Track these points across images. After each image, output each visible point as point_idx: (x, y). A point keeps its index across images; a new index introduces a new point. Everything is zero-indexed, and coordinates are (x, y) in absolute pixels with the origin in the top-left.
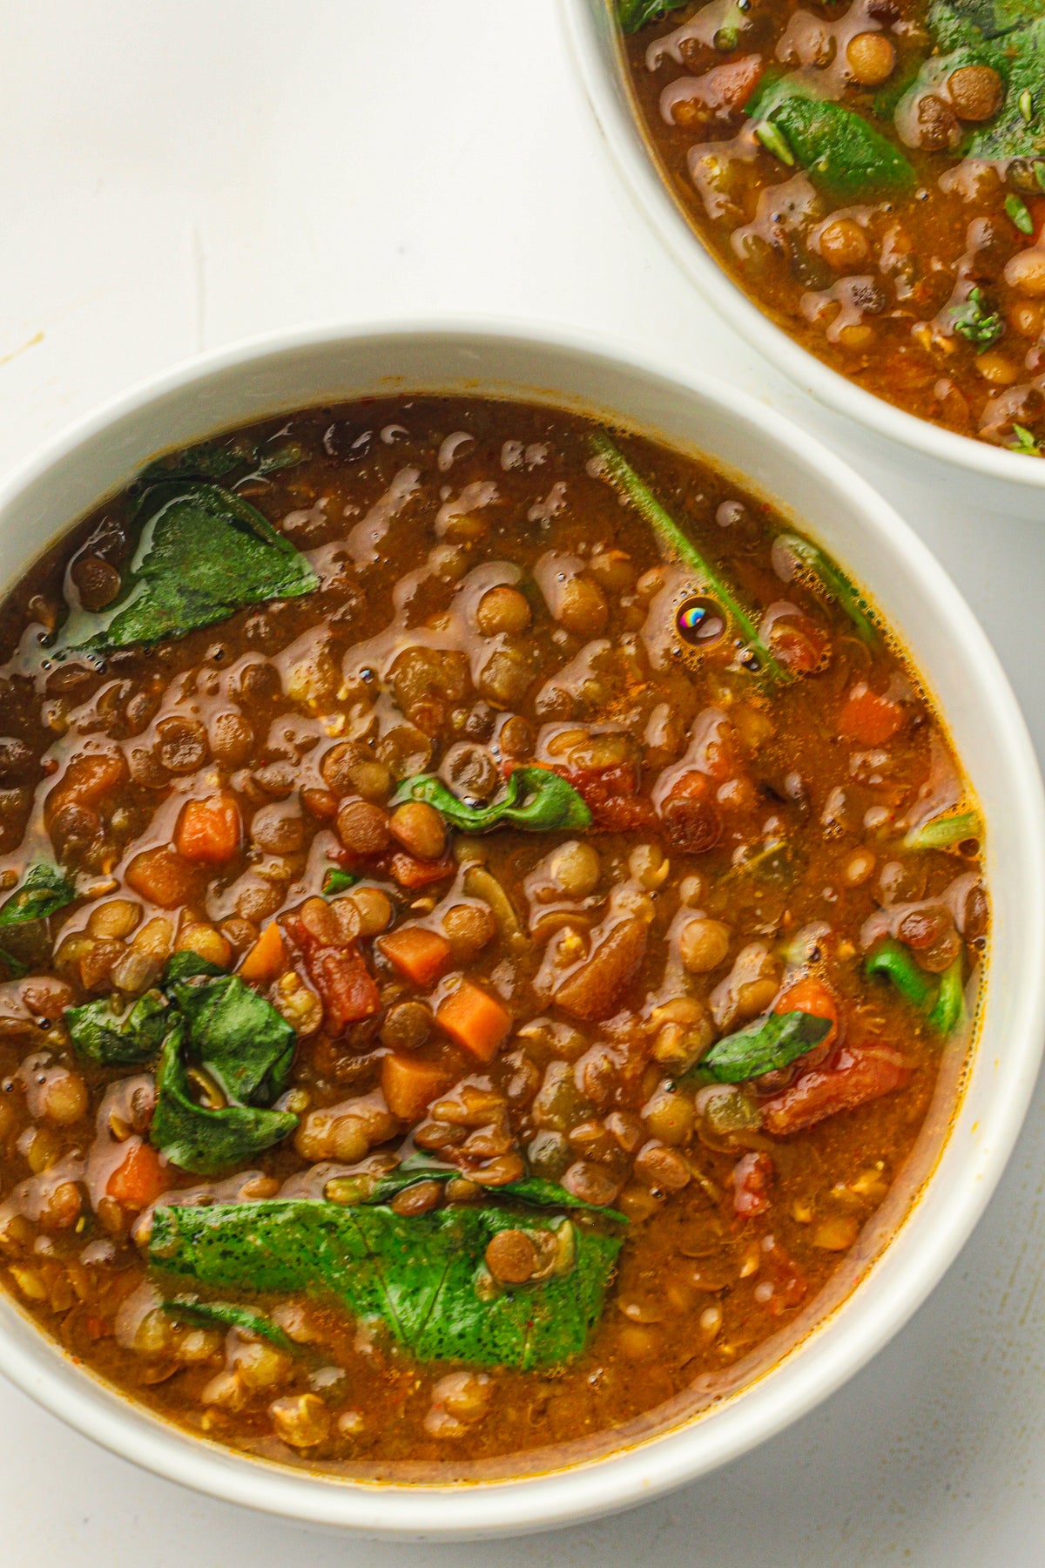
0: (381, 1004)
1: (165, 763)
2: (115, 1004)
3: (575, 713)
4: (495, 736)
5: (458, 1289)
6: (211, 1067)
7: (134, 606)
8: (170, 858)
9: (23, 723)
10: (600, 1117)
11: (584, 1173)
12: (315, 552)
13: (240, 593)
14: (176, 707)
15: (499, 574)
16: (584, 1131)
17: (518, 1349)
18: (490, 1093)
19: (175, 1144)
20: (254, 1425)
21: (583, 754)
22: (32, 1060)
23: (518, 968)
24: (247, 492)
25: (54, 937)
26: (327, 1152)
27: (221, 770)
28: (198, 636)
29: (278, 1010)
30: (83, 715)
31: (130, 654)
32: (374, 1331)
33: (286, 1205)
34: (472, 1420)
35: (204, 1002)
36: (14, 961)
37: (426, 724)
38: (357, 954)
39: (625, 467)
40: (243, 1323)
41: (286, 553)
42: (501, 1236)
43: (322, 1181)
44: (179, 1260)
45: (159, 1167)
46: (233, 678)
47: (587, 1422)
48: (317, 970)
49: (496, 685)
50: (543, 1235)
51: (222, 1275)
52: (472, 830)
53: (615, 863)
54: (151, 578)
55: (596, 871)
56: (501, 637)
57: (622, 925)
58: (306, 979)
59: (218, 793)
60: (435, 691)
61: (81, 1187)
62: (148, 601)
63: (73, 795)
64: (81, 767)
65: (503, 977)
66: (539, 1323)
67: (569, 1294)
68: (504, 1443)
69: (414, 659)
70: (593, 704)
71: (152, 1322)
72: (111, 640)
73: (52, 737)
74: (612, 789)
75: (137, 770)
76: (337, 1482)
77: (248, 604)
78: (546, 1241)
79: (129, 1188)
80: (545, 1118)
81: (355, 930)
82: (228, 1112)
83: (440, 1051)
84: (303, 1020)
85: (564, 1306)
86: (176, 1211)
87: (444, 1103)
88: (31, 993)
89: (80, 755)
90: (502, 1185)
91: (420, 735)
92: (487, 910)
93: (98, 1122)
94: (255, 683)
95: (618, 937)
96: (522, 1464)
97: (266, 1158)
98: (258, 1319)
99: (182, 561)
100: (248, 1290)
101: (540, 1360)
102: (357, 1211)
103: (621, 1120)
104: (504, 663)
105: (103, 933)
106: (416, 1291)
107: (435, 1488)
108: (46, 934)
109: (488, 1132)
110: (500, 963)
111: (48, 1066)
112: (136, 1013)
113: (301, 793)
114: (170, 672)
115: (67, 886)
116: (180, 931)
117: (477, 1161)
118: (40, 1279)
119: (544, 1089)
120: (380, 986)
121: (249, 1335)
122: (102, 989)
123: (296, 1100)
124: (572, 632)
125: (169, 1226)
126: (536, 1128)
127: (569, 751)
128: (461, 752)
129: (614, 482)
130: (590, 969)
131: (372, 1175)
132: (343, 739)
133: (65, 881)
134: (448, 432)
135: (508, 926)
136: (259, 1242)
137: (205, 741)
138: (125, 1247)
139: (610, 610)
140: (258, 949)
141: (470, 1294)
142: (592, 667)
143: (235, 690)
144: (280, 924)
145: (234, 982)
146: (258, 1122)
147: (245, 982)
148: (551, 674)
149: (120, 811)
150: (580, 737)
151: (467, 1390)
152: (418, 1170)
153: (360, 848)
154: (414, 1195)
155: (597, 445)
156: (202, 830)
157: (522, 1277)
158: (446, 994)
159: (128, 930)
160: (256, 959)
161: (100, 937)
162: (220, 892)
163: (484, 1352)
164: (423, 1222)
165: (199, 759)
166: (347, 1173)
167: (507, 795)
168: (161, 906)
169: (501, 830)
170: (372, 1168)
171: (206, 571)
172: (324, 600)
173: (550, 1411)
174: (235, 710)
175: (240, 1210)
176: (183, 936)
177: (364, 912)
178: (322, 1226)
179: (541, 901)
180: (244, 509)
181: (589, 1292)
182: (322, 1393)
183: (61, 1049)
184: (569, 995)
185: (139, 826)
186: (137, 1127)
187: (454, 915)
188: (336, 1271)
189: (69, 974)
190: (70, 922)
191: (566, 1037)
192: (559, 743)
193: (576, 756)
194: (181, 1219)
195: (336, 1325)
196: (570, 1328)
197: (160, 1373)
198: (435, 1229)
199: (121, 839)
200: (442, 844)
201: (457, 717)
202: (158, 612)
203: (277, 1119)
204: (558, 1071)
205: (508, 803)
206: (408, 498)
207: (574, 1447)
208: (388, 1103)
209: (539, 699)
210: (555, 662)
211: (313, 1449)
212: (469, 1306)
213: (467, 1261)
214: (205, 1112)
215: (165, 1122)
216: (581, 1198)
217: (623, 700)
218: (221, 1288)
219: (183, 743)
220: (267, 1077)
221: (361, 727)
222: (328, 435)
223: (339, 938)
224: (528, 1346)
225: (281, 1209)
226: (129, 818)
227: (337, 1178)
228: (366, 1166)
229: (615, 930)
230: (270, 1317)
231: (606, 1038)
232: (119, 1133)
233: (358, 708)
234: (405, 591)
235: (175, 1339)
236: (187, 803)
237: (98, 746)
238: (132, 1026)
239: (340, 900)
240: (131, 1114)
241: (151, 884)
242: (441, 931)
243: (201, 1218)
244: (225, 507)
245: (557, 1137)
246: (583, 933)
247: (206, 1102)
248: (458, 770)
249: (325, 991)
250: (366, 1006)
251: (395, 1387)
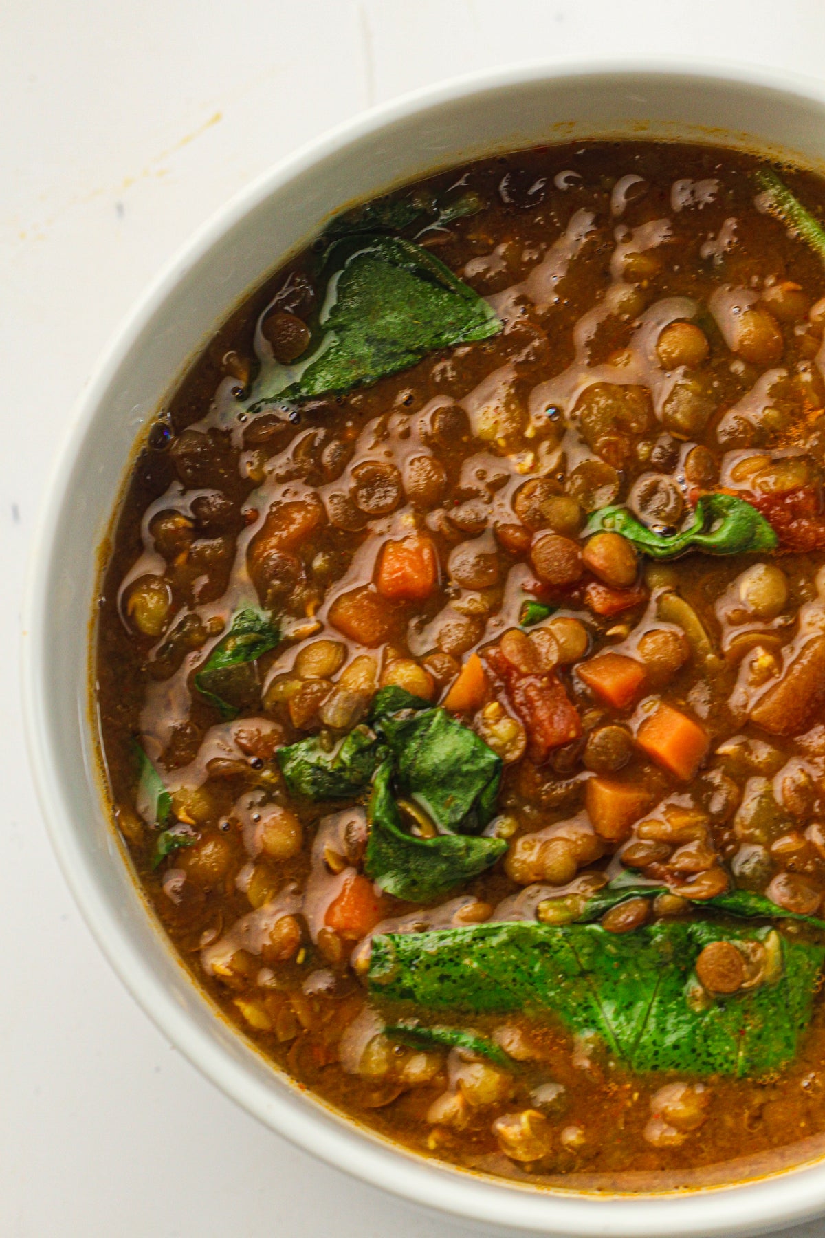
0: (583, 729)
1: (361, 507)
2: (325, 741)
3: (756, 439)
4: (680, 466)
5: (670, 1002)
6: (421, 798)
7: (324, 357)
8: (371, 598)
9: (223, 474)
10: (800, 828)
11: (786, 885)
12: (497, 297)
13: (426, 340)
14: (369, 452)
15: (675, 310)
16: (786, 843)
17: (732, 1057)
18: (692, 810)
19: (389, 874)
20: (479, 1142)
21: (766, 479)
22: (247, 799)
23: (713, 687)
24: (428, 243)
25: (263, 680)
26: (537, 875)
27: (417, 511)
28: (387, 383)
29: (483, 739)
30: (281, 463)
31: (323, 403)
32: (591, 1046)
33: (499, 928)
34: (691, 1128)
35: (411, 735)
36: (225, 704)
37: (613, 457)
38: (557, 682)
39: (793, 201)
40: (464, 1044)
41: (469, 299)
42: (710, 947)
43: (534, 903)
44: (397, 985)
45: (376, 899)
46: (423, 422)
47: (803, 1124)
48: (519, 698)
49: (679, 416)
50: (751, 945)
51: (441, 998)
52: (663, 557)
53: (802, 583)
54: (339, 329)
55: (784, 592)
56: (680, 370)
57: (812, 642)
58: (509, 708)
59: (415, 533)
60: (619, 425)
61: (300, 920)
62: (337, 351)
63: (274, 541)
64: (281, 514)
65: (700, 697)
66: (750, 1032)
67: (779, 1002)
68: (723, 1148)
69: (597, 395)
70: (773, 431)
71: (375, 1047)
72: (304, 390)
73: (251, 486)
74: (796, 512)
75: (335, 515)
76: (563, 1194)
77: (434, 350)
78: (754, 951)
79: (347, 919)
80: (747, 832)
81: (554, 658)
82: (439, 840)
83: (642, 773)
84: (507, 748)
85: (775, 1014)
86: (393, 938)
87: (648, 822)
88: (243, 735)
89: (279, 502)
90: (709, 899)
91: (607, 468)
92: (681, 634)
93: (313, 856)
94: (445, 426)
95: (809, 654)
96: (741, 1169)
97: (478, 883)
98: (477, 1040)
99: (368, 311)
100: (468, 1012)
101: (753, 1067)
102: (569, 930)
103: (820, 830)
104: (685, 395)
105: (310, 672)
106: (630, 1005)
107: (658, 1196)
108: (254, 677)
109: (692, 848)
110: (695, 684)
111: (263, 804)
112: (346, 748)
113: (495, 530)
114: (362, 418)
115: (272, 629)
116: (384, 667)
117: (683, 877)
118: (267, 1013)
119: (744, 805)
120: (581, 712)
121: (470, 1056)
122: (311, 728)
123: (504, 826)
124: (750, 362)
125: (387, 953)
126: (738, 842)
127: (752, 476)
128: (648, 482)
129: (783, 216)
130: (784, 685)
131: (582, 897)
132: (533, 476)
133: (271, 625)
134: (618, 176)
135: (702, 649)
136: (475, 965)
137: (399, 483)
138: (345, 976)
139: (785, 339)
140: (461, 681)
141: (683, 1007)
142: (771, 395)
143: (426, 433)
144: (481, 656)
145: (439, 714)
146: (469, 848)
147: (450, 713)
148: (731, 405)
149: (321, 555)
150: (762, 462)
151: (684, 1099)
152: (626, 888)
153: (554, 578)
154: (624, 912)
155: (765, 181)
156: (401, 569)
157: (732, 987)
158: (645, 717)
159: (333, 669)
160: (460, 690)
161: (307, 677)
162: (420, 628)
163: (699, 1062)
164: (634, 938)
165: (394, 502)
166: (558, 894)
167: (694, 522)
168: (364, 644)
169: (689, 556)
170: (582, 888)
171: (392, 320)
172: (508, 342)
173: (766, 1116)
174: (427, 452)
175: (455, 934)
176: (387, 672)
177: (562, 641)
178: (535, 947)
179: (732, 622)
180: (425, 259)
181: (798, 999)
182: (544, 1108)
183: (275, 787)
184: (764, 712)
185: (339, 569)
186: (351, 859)
187: (649, 640)
188: (552, 989)
189: (279, 713)
190: (277, 664)
191: (763, 753)
192: (743, 469)
193: (759, 481)
194: (398, 945)
195: (553, 1042)
196: (781, 1034)
197: (385, 1096)
198: (646, 944)
199: (322, 582)
200: (634, 571)
201: (642, 449)
202: (348, 361)
203: (487, 845)
204: (757, 786)
205: (696, 530)
206: (584, 240)
207: (789, 1151)
208: (594, 824)
209: (720, 428)
210: (734, 392)
211: (536, 1163)
212: (682, 1018)
213: (677, 975)
214: (416, 841)
215: (378, 852)
216: (785, 907)
217: (802, 425)
218: (440, 1012)
219: (378, 487)
220: (476, 804)
221: (550, 463)
222: (504, 184)
223: (539, 667)
224: (741, 1054)
225: (495, 932)
226: (329, 561)
227: (548, 900)
228: (575, 887)
229: (805, 647)
230: (491, 1037)
231: (802, 752)
232: (334, 866)
233: (545, 445)
234: (585, 330)
235: (399, 1062)
236: (385, 544)
237: (296, 494)
238: (342, 762)
239: (537, 630)
240: (345, 847)
241: (354, 624)
242: (637, 655)
243: (418, 943)
244: (408, 257)
245: (759, 849)
246: (775, 651)
247: (417, 831)
248: (645, 500)
249: (528, 719)
250: (568, 731)
251: (614, 1100)
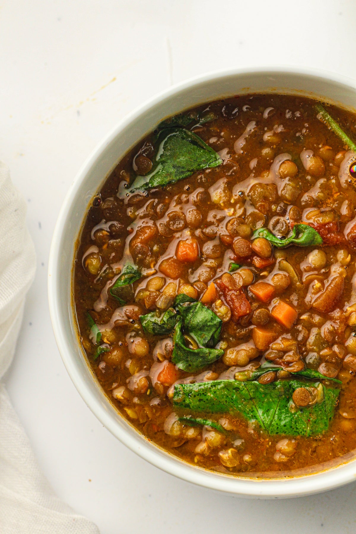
0: (252, 310)
1: (171, 228)
2: (157, 314)
3: (315, 204)
4: (287, 213)
5: (283, 409)
6: (192, 334)
7: (157, 173)
8: (174, 261)
9: (120, 215)
10: (330, 346)
11: (325, 367)
12: (221, 151)
13: (195, 167)
14: (174, 208)
15: (285, 157)
16: (325, 352)
17: (305, 430)
18: (291, 339)
19: (181, 362)
20: (213, 460)
21: (319, 218)
22: (129, 335)
23: (299, 295)
24: (196, 131)
25: (135, 291)
26: (234, 363)
27: (191, 229)
28: (181, 182)
29: (215, 313)
30: (141, 212)
31: (157, 190)
32: (254, 425)
33: (221, 382)
34: (290, 455)
35: (189, 311)
36: (121, 300)
37: (263, 210)
38: (242, 293)
39: (329, 116)
40: (208, 424)
41: (211, 152)
42: (298, 390)
43: (234, 373)
44: (184, 403)
45: (176, 371)
46: (194, 197)
47: (330, 454)
48: (228, 299)
49: (287, 195)
50: (312, 389)
51: (199, 408)
52: (280, 247)
53: (332, 257)
54: (163, 162)
55: (325, 259)
56: (287, 178)
57: (335, 278)
58: (225, 302)
59: (190, 237)
60: (265, 198)
61: (148, 378)
62: (162, 171)
63: (139, 240)
64: (142, 230)
65: (294, 298)
66: (312, 420)
67: (322, 409)
68: (301, 463)
69: (257, 187)
70: (321, 201)
71: (176, 425)
72: (150, 185)
73: (131, 221)
74: (330, 231)
75: (162, 231)
76: (244, 479)
77: (197, 170)
78: (314, 391)
79: (165, 378)
80: (311, 347)
81: (241, 284)
82: (199, 350)
83: (273, 326)
84: (224, 316)
85: (321, 414)
86: (182, 385)
87: (275, 344)
88: (127, 311)
89: (141, 226)
90: (297, 372)
91: (261, 214)
92: (287, 275)
93: (153, 356)
94: (202, 198)
95: (334, 283)
96: (308, 470)
97: (213, 366)
98: (212, 422)
99: (173, 156)
100: (209, 413)
101: (313, 433)
102: (246, 383)
103: (337, 347)
104: (289, 187)
105: (152, 289)
106: (268, 411)
107: (278, 480)
108: (132, 290)
109: (291, 353)
110: (292, 293)
111: (135, 337)
112: (165, 316)
113: (220, 236)
114: (171, 195)
115: (138, 272)
116: (179, 287)
117: (288, 364)
118: (136, 412)
119: (310, 337)
120: (251, 303)
121: (210, 429)
122: (153, 309)
123: (223, 345)
124: (312, 176)
125: (180, 391)
126: (308, 351)
127: (313, 218)
128: (275, 220)
129: (325, 122)
130: (324, 294)
131: (251, 370)
132: (234, 217)
133: (138, 270)
134: (266, 108)
135: (295, 281)
136: (212, 395)
137: (185, 219)
138: (164, 399)
139: (325, 167)
140: (208, 292)
141: (287, 411)
142: (320, 188)
143: (194, 201)
144: (215, 283)
145: (199, 304)
146: (210, 353)
147: (203, 304)
148: (306, 191)
149: (156, 245)
150: (317, 212)
151: (287, 445)
152: (267, 368)
153: (242, 255)
154: (267, 377)
155: (318, 109)
156: (185, 251)
157: (306, 404)
158: (274, 305)
159: (161, 287)
160: (207, 295)
161: (151, 290)
162: (192, 273)
163: (293, 431)
164: (270, 386)
165: (183, 226)
166: (242, 370)
167: (292, 234)
168: (172, 278)
169: (291, 246)
170: (251, 368)
171: (182, 159)
172: (224, 168)
173: (317, 451)
174: (195, 208)
175: (205, 384)
176: (180, 289)
177: (244, 277)
178: (234, 389)
179: (306, 271)
180: (194, 137)
181: (329, 408)
182: (237, 448)
183: (139, 330)
184: (318, 304)
185: (163, 250)
186: (167, 357)
187: (275, 277)
188: (240, 405)
189: (141, 304)
190: (140, 285)
191: (317, 319)
192: (310, 215)
193: (316, 219)
194: (184, 388)
195: (240, 424)
196: (323, 421)
197: (179, 443)
198: (274, 388)
199: (157, 256)
200: (271, 252)
201: (273, 207)
202: (166, 174)
203: (216, 352)
204: (315, 331)
205: (293, 237)
206: (253, 130)
207: (326, 464)
208: (256, 345)
209: (302, 200)
210: (307, 187)
211: (234, 468)
212: (287, 415)
213: (285, 399)
214: (191, 350)
215: (177, 354)
216: (325, 375)
217: (332, 199)
218: (199, 412)
219: (177, 220)
220: (212, 337)
221: (240, 212)
222: (223, 109)
223: (236, 287)
224: (308, 428)
225: (219, 384)
226: (159, 248)
227: (239, 372)
228: (249, 367)
229: (333, 280)
230: (218, 422)
231: (331, 319)
232: (161, 359)
233: (238, 205)
234: (253, 164)
235: (184, 431)
236: (179, 242)
237: (147, 223)
238: (164, 321)
239: (235, 273)
240: (165, 352)
241: (168, 271)
242: (271, 283)
243: (191, 388)
244: (188, 136)
245: (316, 354)
246: (322, 282)
247: (191, 347)
248: (274, 226)
249: (232, 306)
250: (246, 311)
251: (262, 445)
